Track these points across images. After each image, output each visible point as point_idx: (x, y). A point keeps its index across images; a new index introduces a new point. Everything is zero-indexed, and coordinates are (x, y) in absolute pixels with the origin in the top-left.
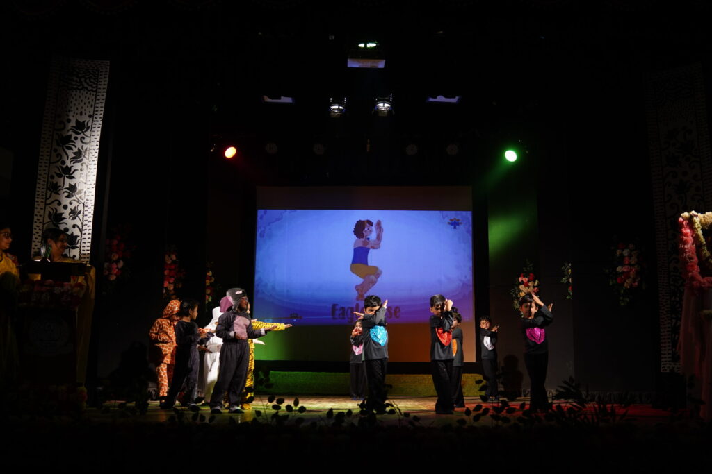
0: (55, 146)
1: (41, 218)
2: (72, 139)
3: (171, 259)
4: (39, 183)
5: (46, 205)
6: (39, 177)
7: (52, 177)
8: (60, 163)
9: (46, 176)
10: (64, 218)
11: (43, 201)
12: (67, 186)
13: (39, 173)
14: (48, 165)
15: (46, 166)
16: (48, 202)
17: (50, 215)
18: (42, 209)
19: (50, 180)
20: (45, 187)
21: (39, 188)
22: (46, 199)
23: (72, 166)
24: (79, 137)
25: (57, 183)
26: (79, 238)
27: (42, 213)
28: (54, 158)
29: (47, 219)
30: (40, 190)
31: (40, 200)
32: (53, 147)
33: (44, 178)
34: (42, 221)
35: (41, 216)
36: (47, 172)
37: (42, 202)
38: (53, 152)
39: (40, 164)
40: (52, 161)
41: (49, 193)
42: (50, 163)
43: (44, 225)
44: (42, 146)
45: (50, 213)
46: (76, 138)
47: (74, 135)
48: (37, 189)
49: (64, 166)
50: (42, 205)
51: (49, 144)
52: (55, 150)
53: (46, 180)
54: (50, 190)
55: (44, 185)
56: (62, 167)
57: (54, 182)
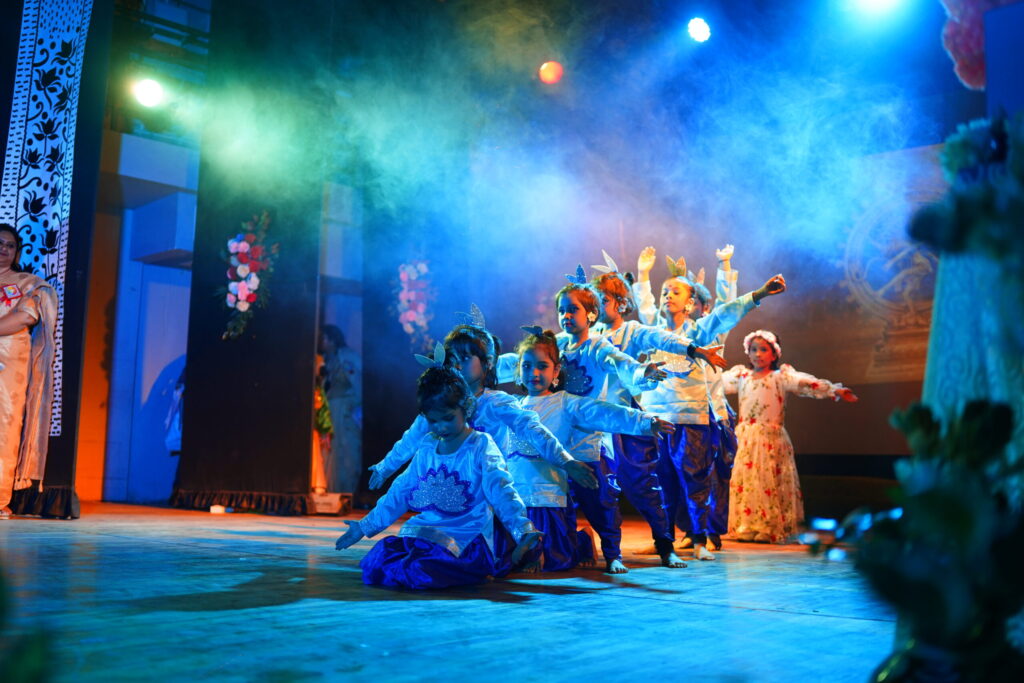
0: (35, 91)
1: (12, 212)
2: (57, 74)
3: (418, 272)
4: (9, 156)
5: (19, 188)
6: (9, 145)
7: (30, 142)
8: (40, 117)
9: (21, 142)
10: (45, 205)
11: (16, 182)
12: (49, 152)
13: (10, 139)
14: (23, 124)
15: (21, 127)
16: (23, 183)
17: (26, 202)
18: (13, 195)
19: (27, 147)
20: (19, 160)
21: (9, 163)
22: (20, 179)
23: (55, 119)
24: (65, 67)
25: (36, 151)
26: (58, 234)
27: (13, 203)
28: (33, 111)
29: (21, 211)
30: (11, 166)
31: (9, 182)
32: (32, 95)
33: (17, 145)
34: (13, 215)
35: (11, 207)
36: (22, 135)
37: (13, 184)
38: (31, 102)
39: (11, 125)
40: (30, 117)
41: (25, 167)
42: (27, 120)
43: (17, 220)
44: (15, 95)
45: (26, 201)
46: (61, 72)
47: (59, 67)
48: (6, 166)
49: (46, 121)
50: (14, 190)
51: (25, 90)
52: (35, 98)
53: (20, 148)
54: (26, 163)
55: (16, 157)
56: (42, 123)
57: (33, 150)
